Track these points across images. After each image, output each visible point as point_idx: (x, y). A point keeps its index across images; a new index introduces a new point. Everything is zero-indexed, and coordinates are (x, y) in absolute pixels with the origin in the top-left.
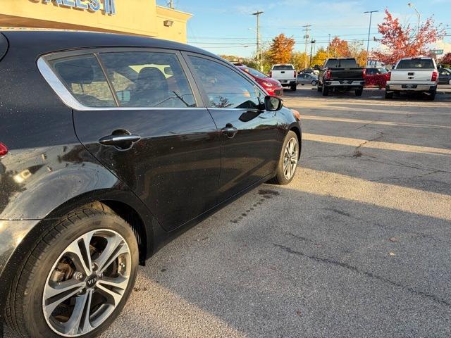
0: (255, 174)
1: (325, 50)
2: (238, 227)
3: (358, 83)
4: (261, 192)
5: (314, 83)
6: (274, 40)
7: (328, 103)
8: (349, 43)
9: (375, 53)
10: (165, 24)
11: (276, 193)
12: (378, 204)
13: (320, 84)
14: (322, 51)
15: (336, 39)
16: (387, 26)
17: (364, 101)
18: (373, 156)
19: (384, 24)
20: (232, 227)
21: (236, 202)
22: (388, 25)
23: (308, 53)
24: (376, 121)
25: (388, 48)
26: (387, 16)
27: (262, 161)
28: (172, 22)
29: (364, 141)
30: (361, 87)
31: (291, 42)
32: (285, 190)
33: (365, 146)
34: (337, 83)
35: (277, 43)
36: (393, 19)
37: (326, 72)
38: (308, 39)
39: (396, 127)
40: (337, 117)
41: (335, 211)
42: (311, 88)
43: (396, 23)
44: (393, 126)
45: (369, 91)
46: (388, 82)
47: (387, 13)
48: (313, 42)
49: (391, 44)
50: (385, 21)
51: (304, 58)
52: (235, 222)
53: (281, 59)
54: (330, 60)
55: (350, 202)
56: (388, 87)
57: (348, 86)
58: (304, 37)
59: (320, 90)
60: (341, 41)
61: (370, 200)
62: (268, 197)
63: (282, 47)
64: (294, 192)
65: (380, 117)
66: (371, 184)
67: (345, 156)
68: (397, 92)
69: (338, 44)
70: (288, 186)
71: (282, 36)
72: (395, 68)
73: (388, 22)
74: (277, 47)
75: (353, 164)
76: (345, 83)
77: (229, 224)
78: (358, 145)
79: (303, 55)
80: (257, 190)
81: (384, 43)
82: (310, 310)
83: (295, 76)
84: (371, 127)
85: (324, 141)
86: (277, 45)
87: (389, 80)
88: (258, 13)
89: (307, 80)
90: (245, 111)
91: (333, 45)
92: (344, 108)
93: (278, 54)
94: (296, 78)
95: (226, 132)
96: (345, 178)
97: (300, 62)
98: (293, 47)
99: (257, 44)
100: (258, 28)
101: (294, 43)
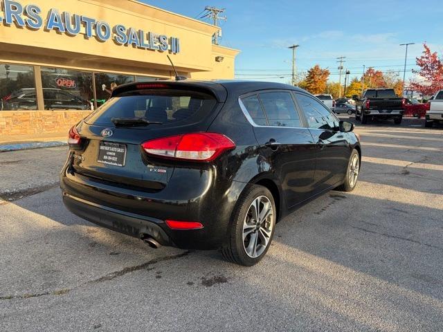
0: (325, 183)
1: (359, 80)
2: (322, 216)
3: (397, 112)
4: (331, 196)
5: (350, 112)
6: (309, 72)
7: (369, 131)
8: (384, 74)
9: (414, 84)
10: (217, 59)
11: (344, 197)
12: (429, 206)
13: (358, 113)
14: (356, 81)
15: (370, 70)
16: (425, 60)
17: (404, 129)
18: (420, 174)
19: (423, 57)
20: (316, 216)
21: (314, 202)
22: (427, 58)
23: (342, 83)
24: (419, 146)
25: (427, 79)
26: (425, 50)
27: (329, 173)
28: (223, 58)
29: (410, 163)
30: (400, 116)
31: (326, 73)
32: (350, 195)
33: (411, 166)
34: (377, 113)
35: (312, 74)
36: (432, 53)
37: (365, 102)
38: (342, 70)
39: (439, 152)
40: (380, 142)
41: (395, 209)
42: (348, 117)
43: (434, 56)
44: (436, 152)
45: (407, 120)
46: (428, 112)
47: (425, 47)
48: (347, 73)
49: (429, 76)
50: (424, 55)
51: (338, 88)
52: (318, 213)
53: (316, 89)
54: (368, 90)
55: (406, 204)
56: (428, 116)
57: (387, 115)
58: (339, 68)
59: (358, 118)
60: (375, 71)
61: (423, 204)
62: (338, 200)
63: (317, 78)
64: (358, 197)
65: (422, 143)
66: (422, 194)
67: (395, 174)
68: (436, 121)
69: (372, 74)
70: (352, 193)
71: (317, 68)
72: (434, 99)
73: (427, 55)
74: (312, 78)
75: (404, 179)
76: (385, 112)
77: (313, 215)
78: (405, 166)
79: (337, 86)
80: (327, 194)
81: (423, 75)
82: (390, 260)
83: (333, 106)
84: (415, 152)
85: (373, 162)
87: (429, 110)
88: (294, 47)
89: (342, 109)
90: (323, 131)
91: (367, 75)
92: (385, 135)
93: (313, 85)
94: (335, 108)
95: (319, 145)
96: (398, 189)
97: (334, 92)
98: (328, 78)
99: (293, 75)
100: (294, 60)
101: (329, 74)
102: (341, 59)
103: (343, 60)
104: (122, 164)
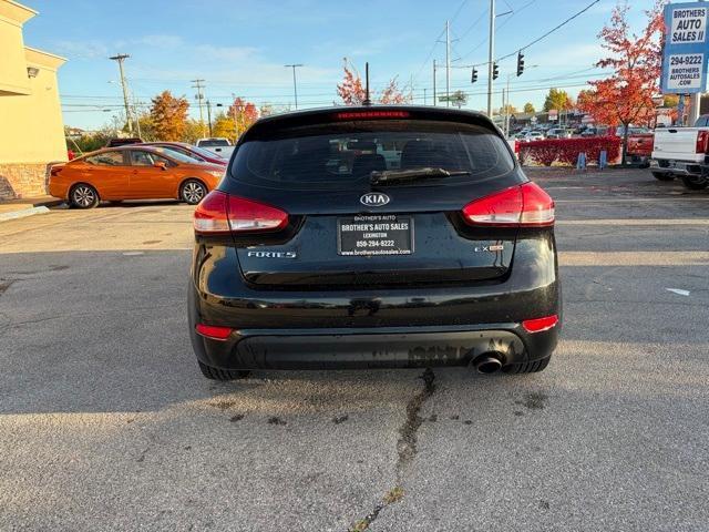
1: (226, 116)
6: (154, 101)
14: (221, 117)
15: (239, 101)
16: (347, 88)
19: (345, 85)
22: (350, 86)
23: (206, 122)
26: (347, 75)
28: (36, 71)
31: (184, 105)
35: (161, 105)
36: (355, 79)
38: (202, 101)
43: (358, 84)
47: (346, 71)
50: (345, 81)
51: (201, 129)
53: (170, 130)
58: (197, 98)
60: (246, 103)
63: (170, 112)
71: (166, 95)
73: (349, 83)
74: (162, 112)
79: (200, 125)
86: (161, 108)
88: (120, 57)
93: (165, 123)
98: (187, 112)
99: (126, 106)
100: (123, 80)
101: (188, 105)
102: (198, 83)
103: (201, 84)
104: (410, 249)
